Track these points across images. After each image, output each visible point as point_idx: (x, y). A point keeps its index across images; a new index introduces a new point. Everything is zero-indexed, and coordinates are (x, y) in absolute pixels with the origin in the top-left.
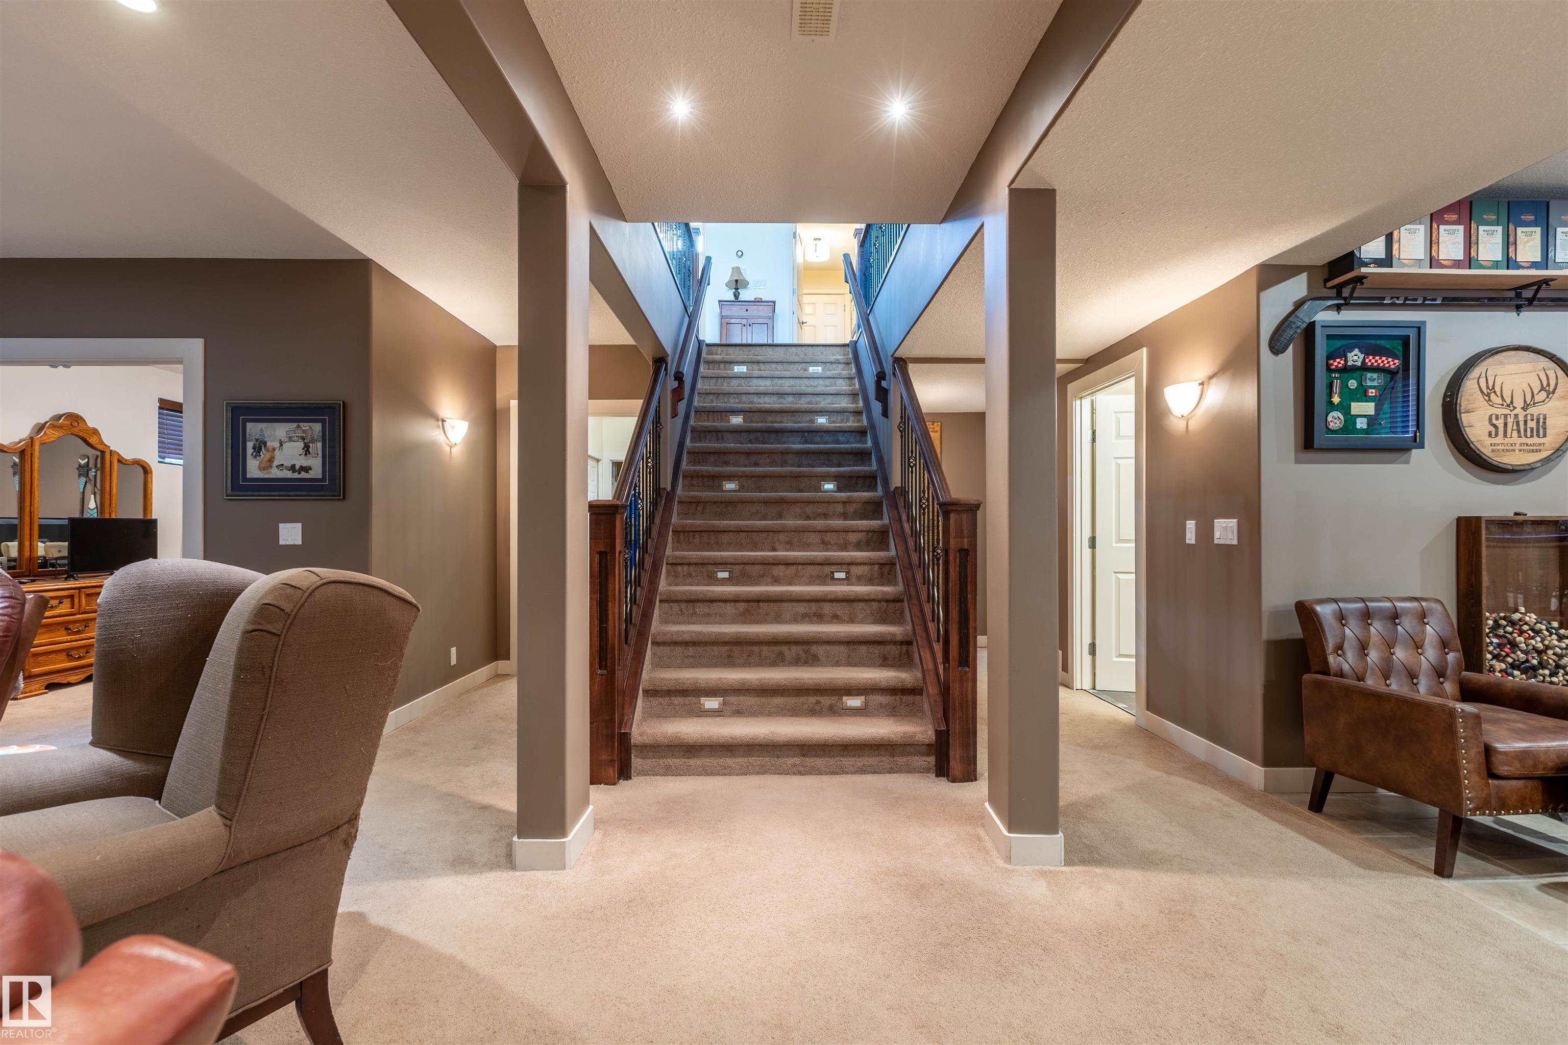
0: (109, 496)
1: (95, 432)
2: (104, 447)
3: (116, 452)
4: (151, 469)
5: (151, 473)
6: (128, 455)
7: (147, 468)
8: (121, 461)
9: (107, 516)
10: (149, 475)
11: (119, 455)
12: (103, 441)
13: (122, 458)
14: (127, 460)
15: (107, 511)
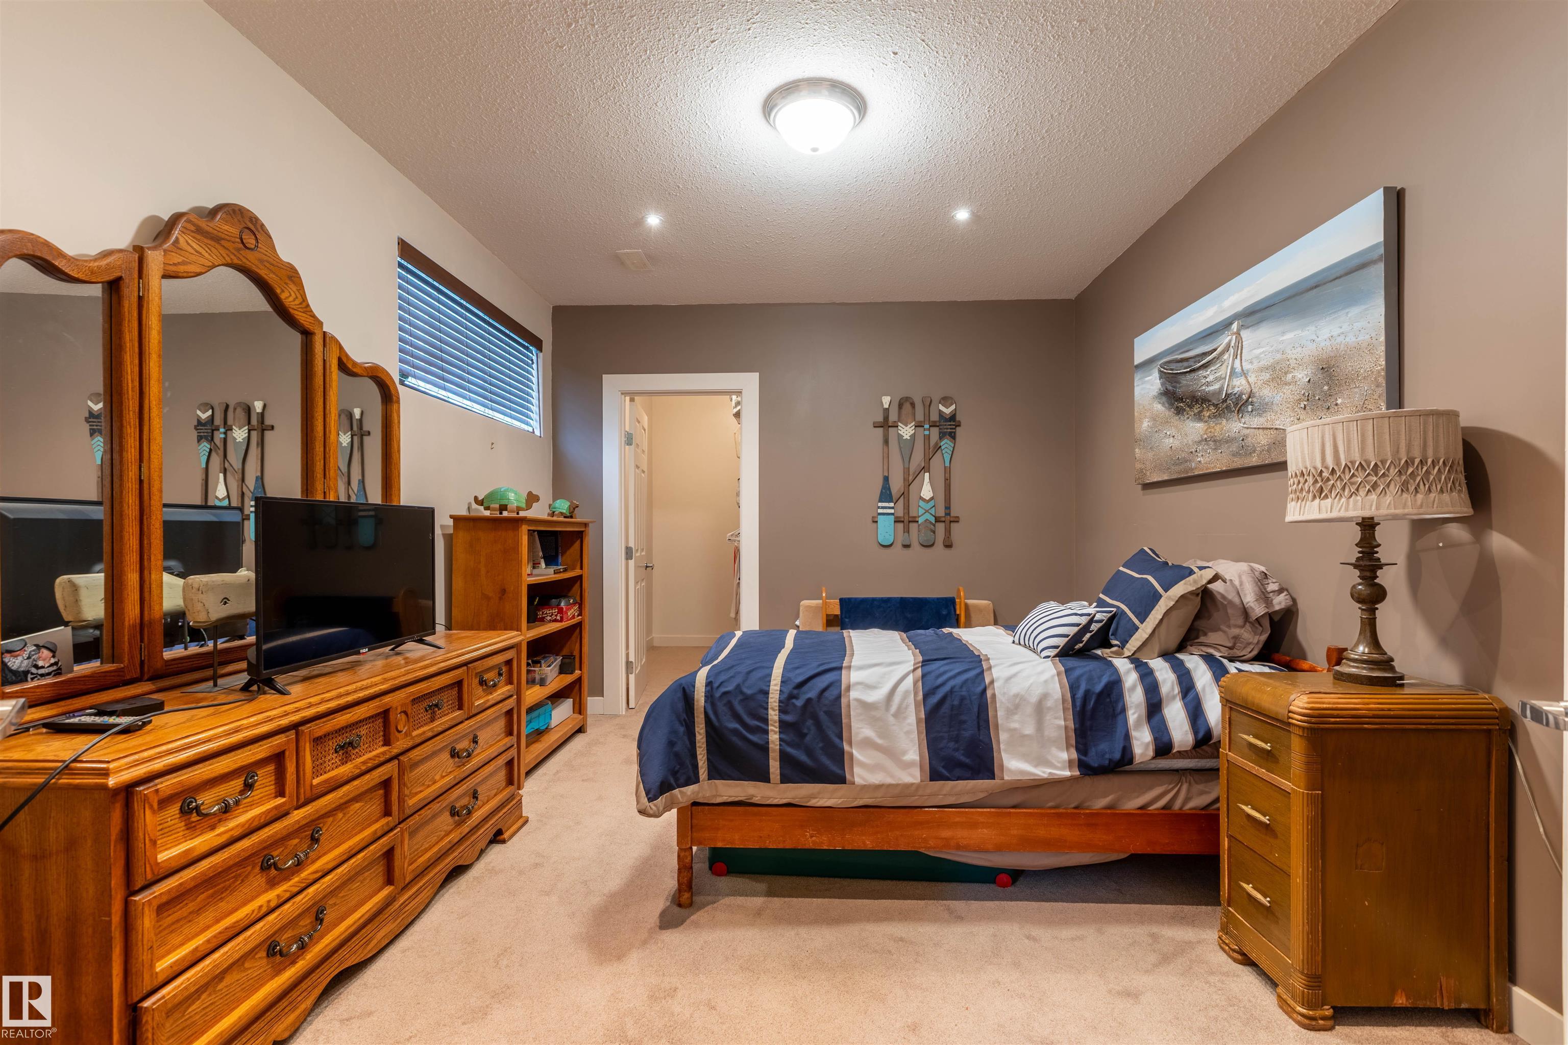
0: (322, 449)
1: (292, 275)
2: (311, 320)
3: (333, 338)
4: (398, 398)
5: (398, 402)
6: (359, 354)
7: (391, 388)
8: (345, 367)
9: (320, 497)
10: (395, 406)
11: (341, 348)
12: (308, 306)
13: (347, 355)
14: (355, 364)
15: (319, 486)
